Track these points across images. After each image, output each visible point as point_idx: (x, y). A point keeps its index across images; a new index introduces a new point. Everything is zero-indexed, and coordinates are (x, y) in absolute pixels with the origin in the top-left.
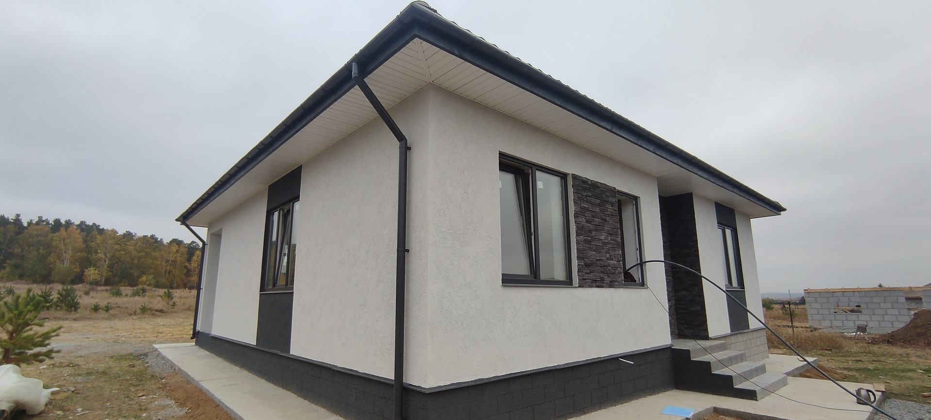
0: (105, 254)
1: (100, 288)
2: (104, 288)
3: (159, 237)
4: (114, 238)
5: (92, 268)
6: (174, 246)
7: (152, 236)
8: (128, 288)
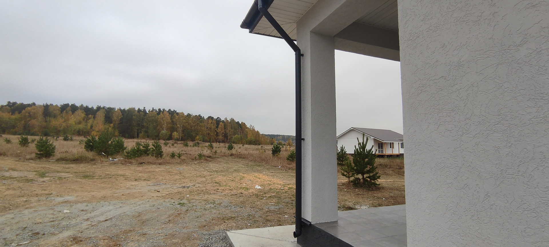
0: (180, 125)
1: (179, 142)
2: (181, 142)
3: (202, 115)
4: (183, 117)
5: (175, 133)
6: (210, 120)
7: (199, 115)
8: (191, 142)
